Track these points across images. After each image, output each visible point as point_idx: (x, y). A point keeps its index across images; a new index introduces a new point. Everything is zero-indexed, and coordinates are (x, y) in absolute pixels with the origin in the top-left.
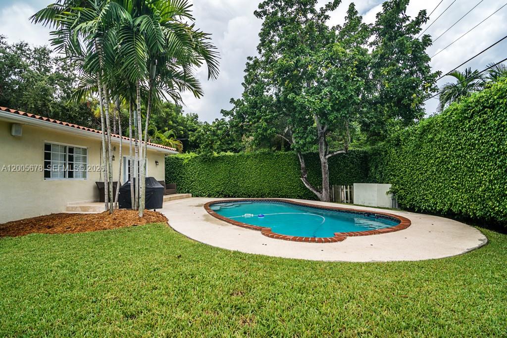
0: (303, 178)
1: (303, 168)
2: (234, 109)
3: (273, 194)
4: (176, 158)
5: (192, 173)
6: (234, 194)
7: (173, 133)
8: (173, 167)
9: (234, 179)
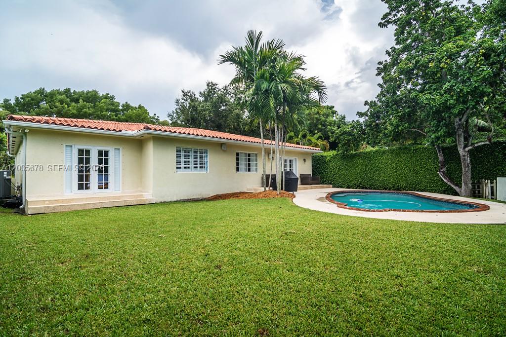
0: (440, 171)
1: (441, 162)
2: (368, 110)
3: (411, 188)
4: (321, 156)
5: (334, 168)
6: (370, 186)
7: (321, 135)
8: (318, 164)
9: (370, 173)
